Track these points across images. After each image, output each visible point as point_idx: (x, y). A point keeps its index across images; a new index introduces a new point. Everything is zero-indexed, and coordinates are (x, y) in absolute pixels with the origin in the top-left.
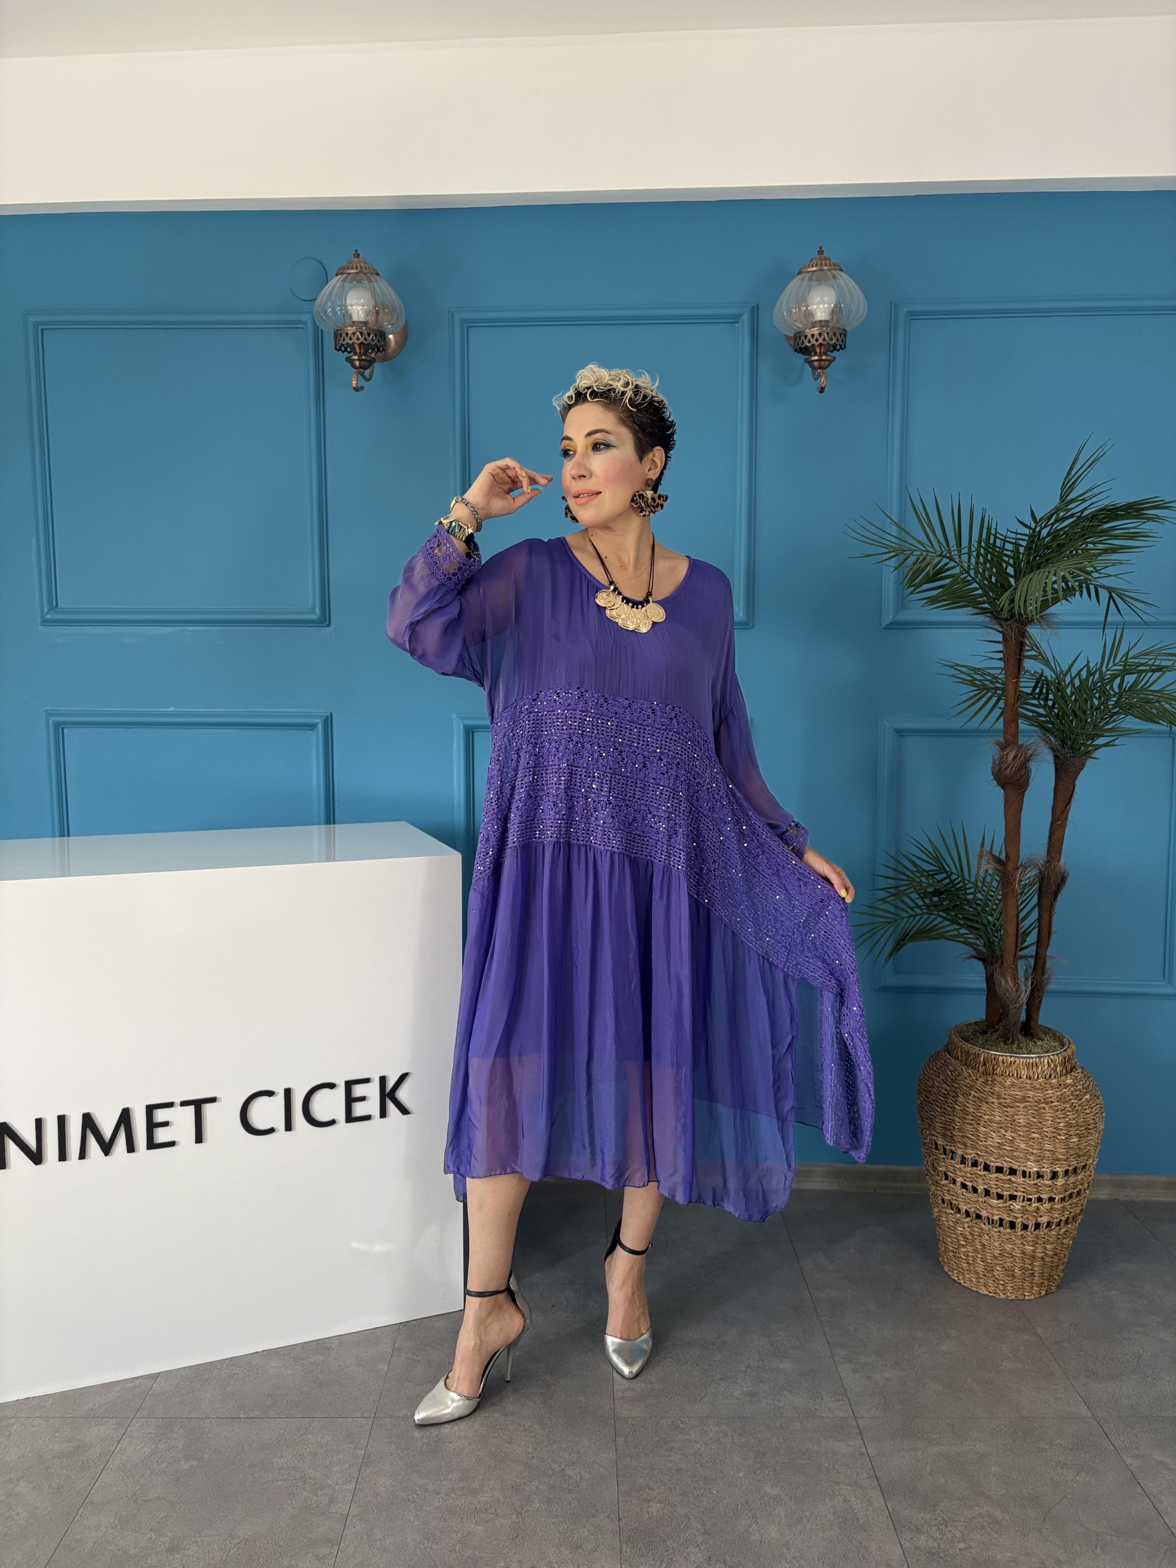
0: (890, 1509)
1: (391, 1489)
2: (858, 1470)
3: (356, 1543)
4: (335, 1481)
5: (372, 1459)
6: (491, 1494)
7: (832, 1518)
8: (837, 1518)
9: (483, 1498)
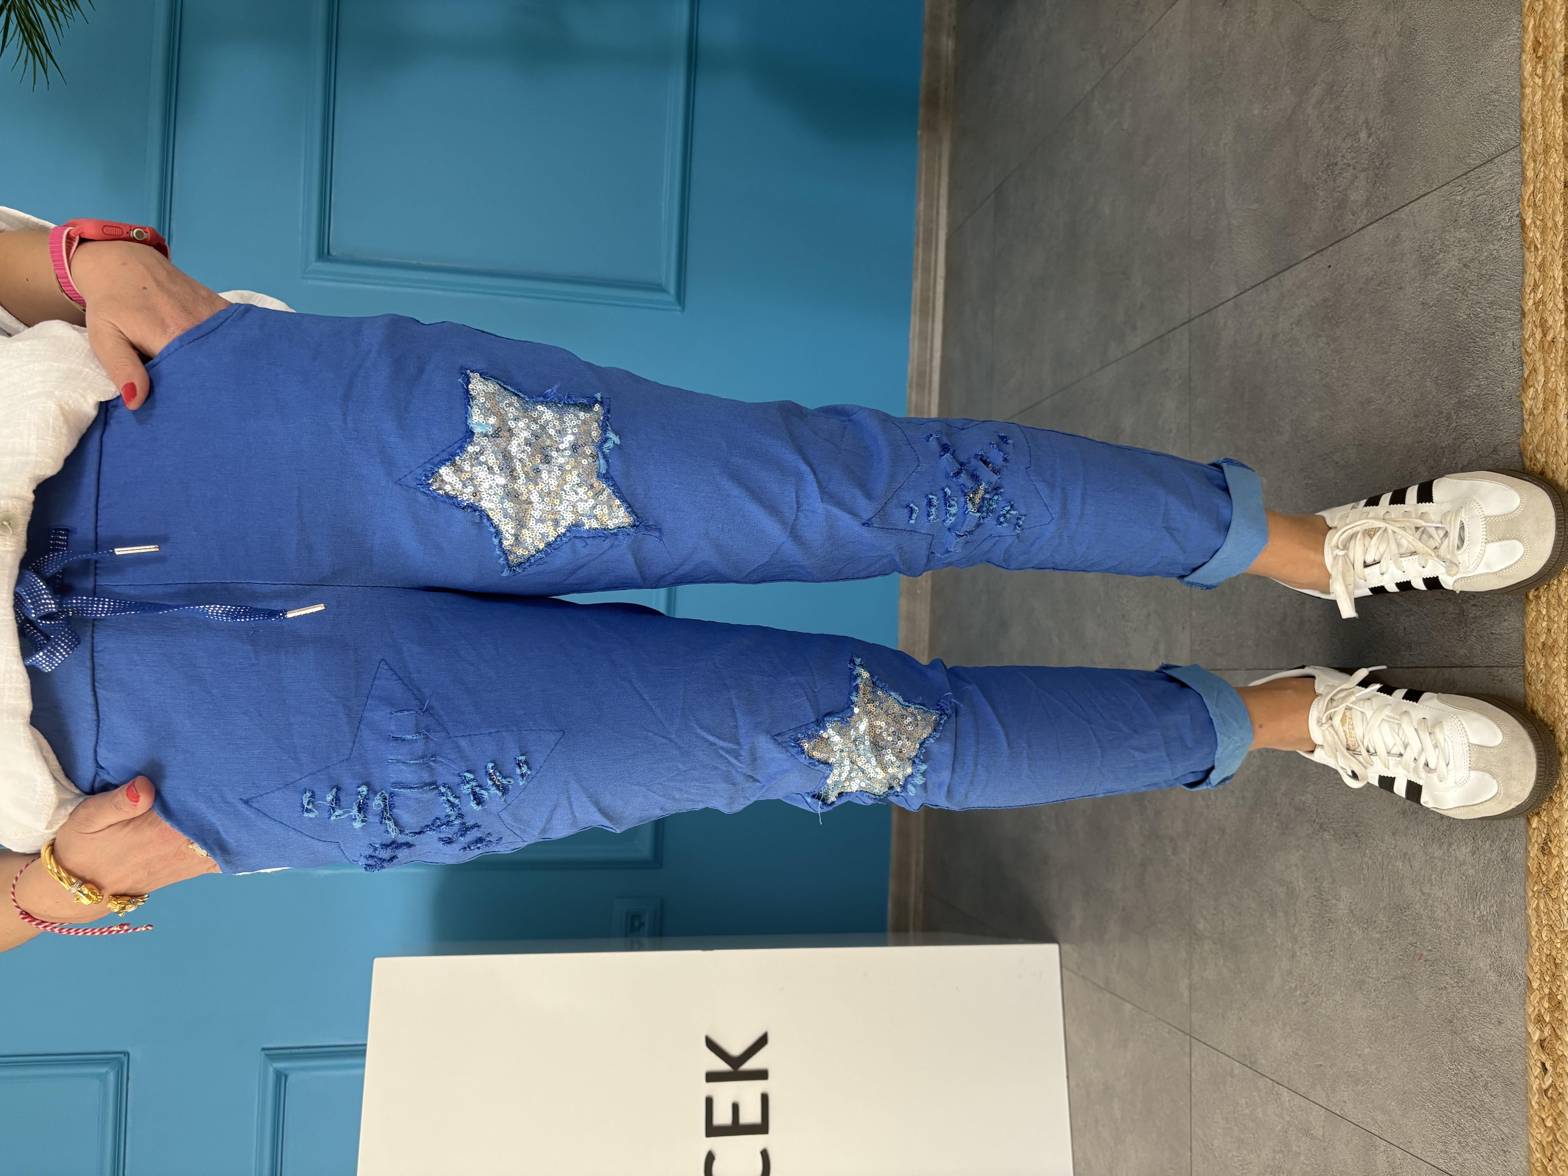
0: (1310, 253)
1: (1288, 1029)
2: (1257, 308)
3: (1370, 1106)
4: (1277, 1119)
5: (1246, 1052)
6: (1293, 868)
7: (1324, 340)
8: (1323, 331)
9: (1301, 883)
